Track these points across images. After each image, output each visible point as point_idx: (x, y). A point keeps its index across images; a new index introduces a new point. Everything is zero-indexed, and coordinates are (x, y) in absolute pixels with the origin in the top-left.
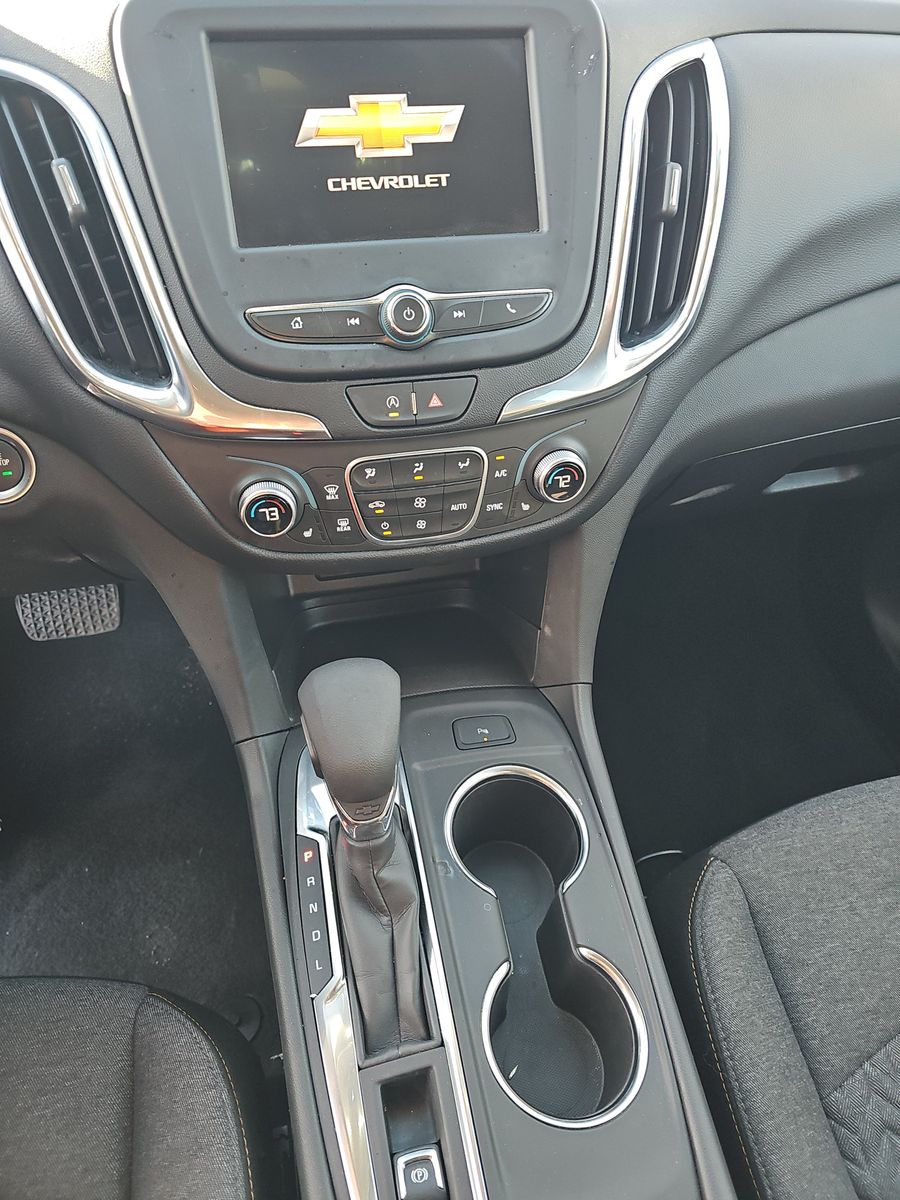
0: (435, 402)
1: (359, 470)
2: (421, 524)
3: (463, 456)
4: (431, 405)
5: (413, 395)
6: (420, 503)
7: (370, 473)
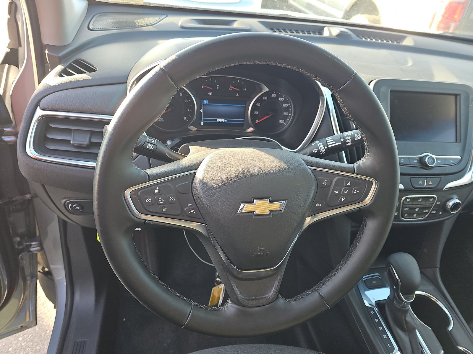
0: (430, 183)
1: (406, 199)
2: (415, 215)
3: (431, 198)
4: (429, 184)
5: (426, 181)
6: (417, 210)
7: (408, 200)
